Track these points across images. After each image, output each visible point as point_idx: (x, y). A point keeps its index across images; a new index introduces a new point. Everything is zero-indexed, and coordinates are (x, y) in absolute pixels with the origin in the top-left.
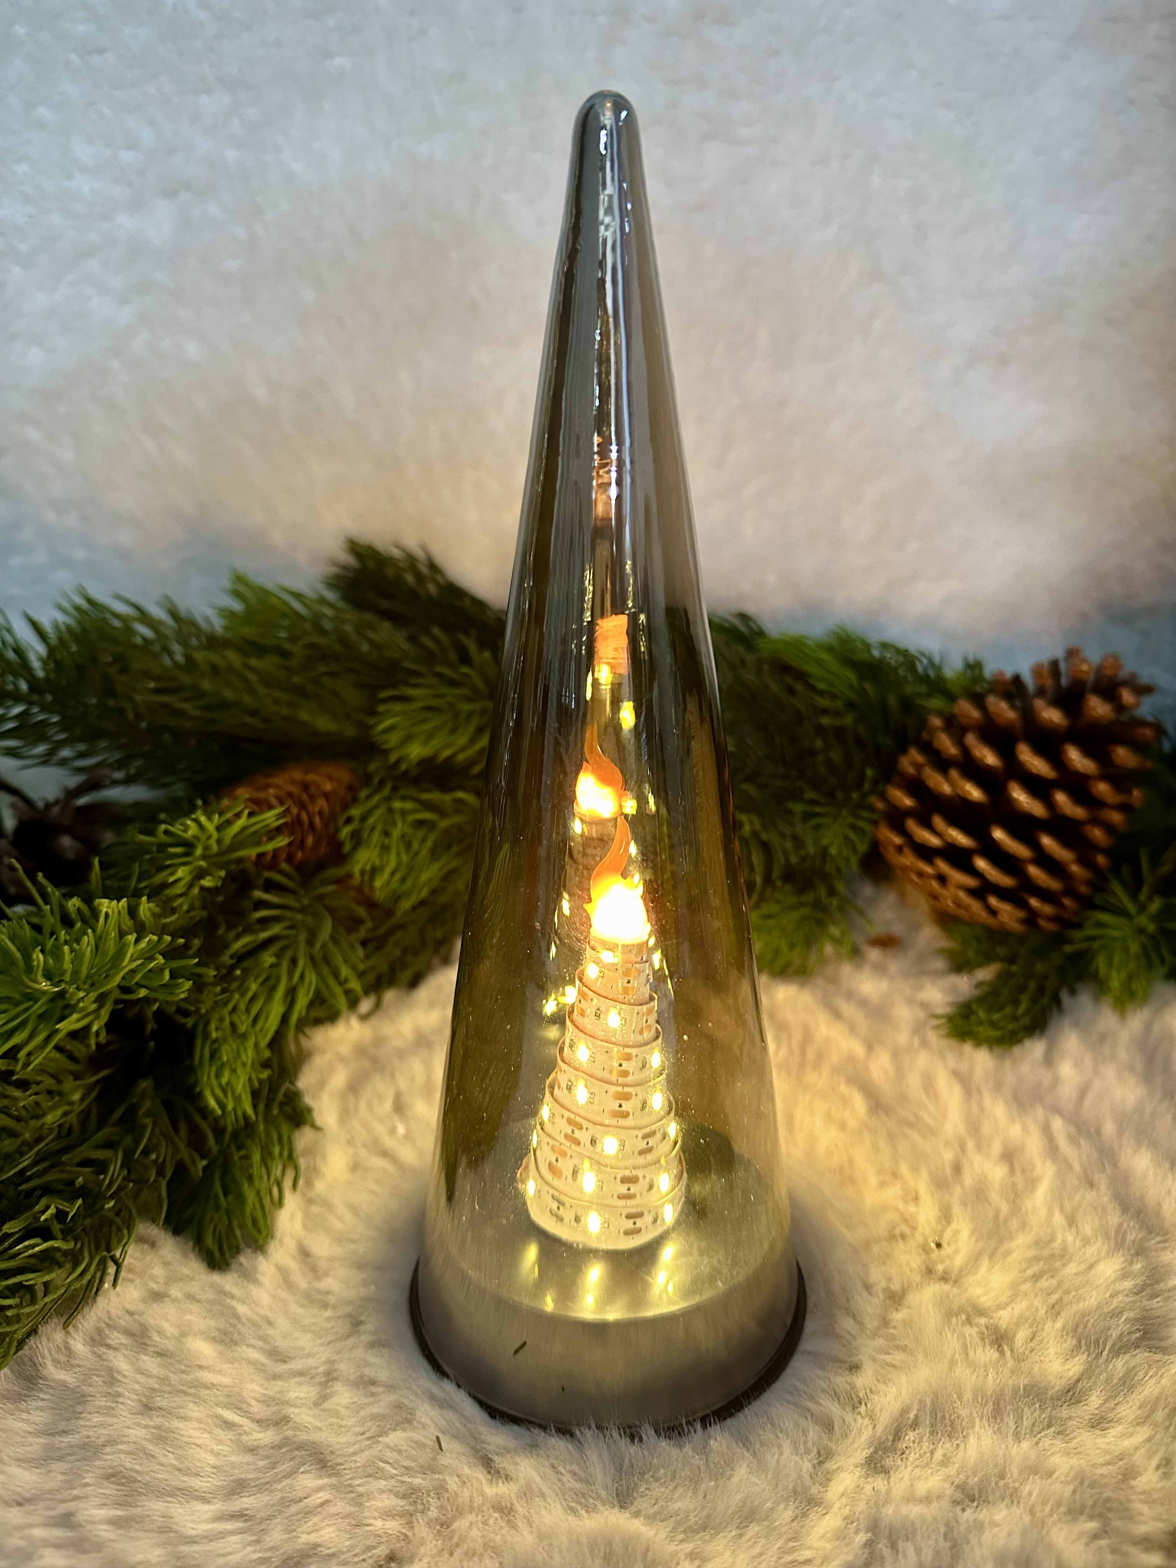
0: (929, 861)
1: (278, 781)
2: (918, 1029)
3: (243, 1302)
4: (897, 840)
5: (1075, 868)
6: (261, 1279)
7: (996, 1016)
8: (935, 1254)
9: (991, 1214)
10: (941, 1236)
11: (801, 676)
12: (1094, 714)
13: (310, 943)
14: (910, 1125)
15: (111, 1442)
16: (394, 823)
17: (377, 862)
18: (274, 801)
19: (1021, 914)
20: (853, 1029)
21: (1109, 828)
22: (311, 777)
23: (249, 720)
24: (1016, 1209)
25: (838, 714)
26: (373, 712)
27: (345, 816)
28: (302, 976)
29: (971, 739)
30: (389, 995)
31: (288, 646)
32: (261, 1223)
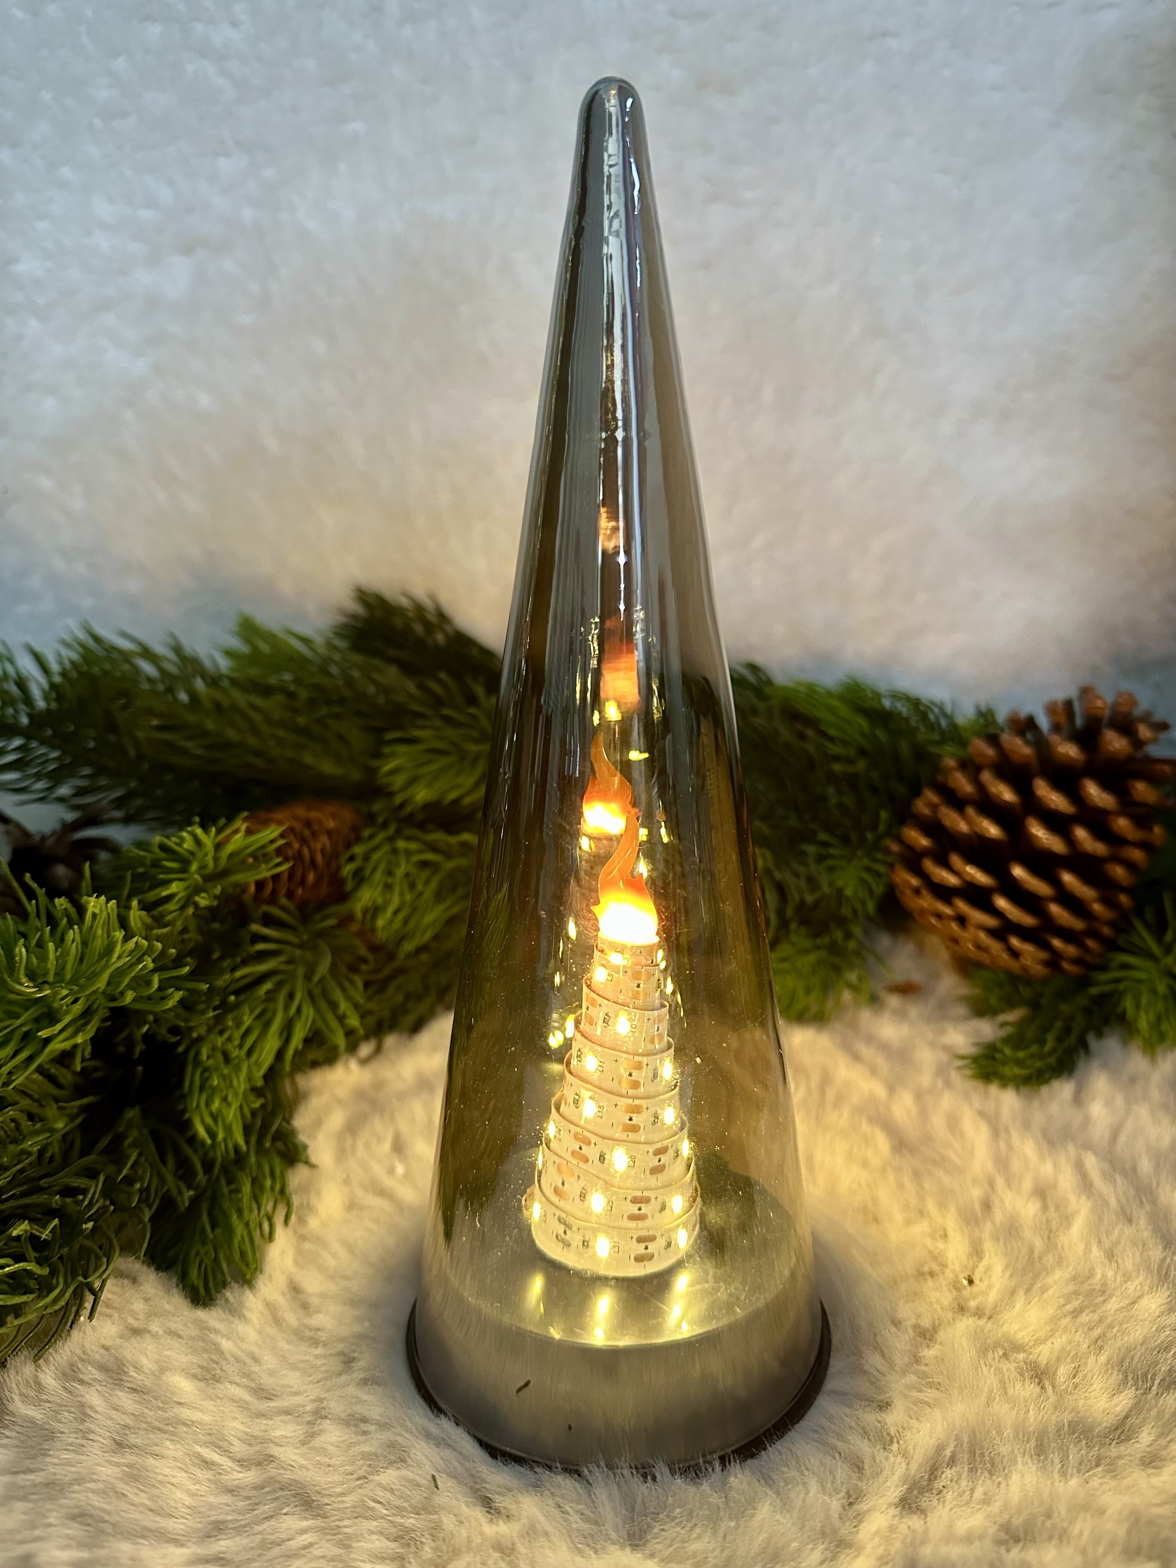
0: (949, 902)
1: (283, 816)
2: (941, 1071)
3: (228, 1338)
4: (915, 881)
5: (1097, 908)
6: (247, 1314)
7: (1021, 1055)
8: (968, 1291)
9: (1025, 1250)
10: (973, 1272)
11: (811, 722)
12: (1111, 748)
13: (308, 977)
14: (936, 1163)
15: (80, 1480)
16: (398, 864)
17: (380, 901)
19: (1043, 955)
20: (873, 1071)
21: (1130, 865)
22: (313, 815)
23: (252, 760)
24: (1052, 1245)
25: (850, 761)
26: (377, 755)
27: (347, 856)
28: (299, 1010)
29: (987, 777)
30: (390, 1040)
31: (293, 688)
32: (250, 1255)
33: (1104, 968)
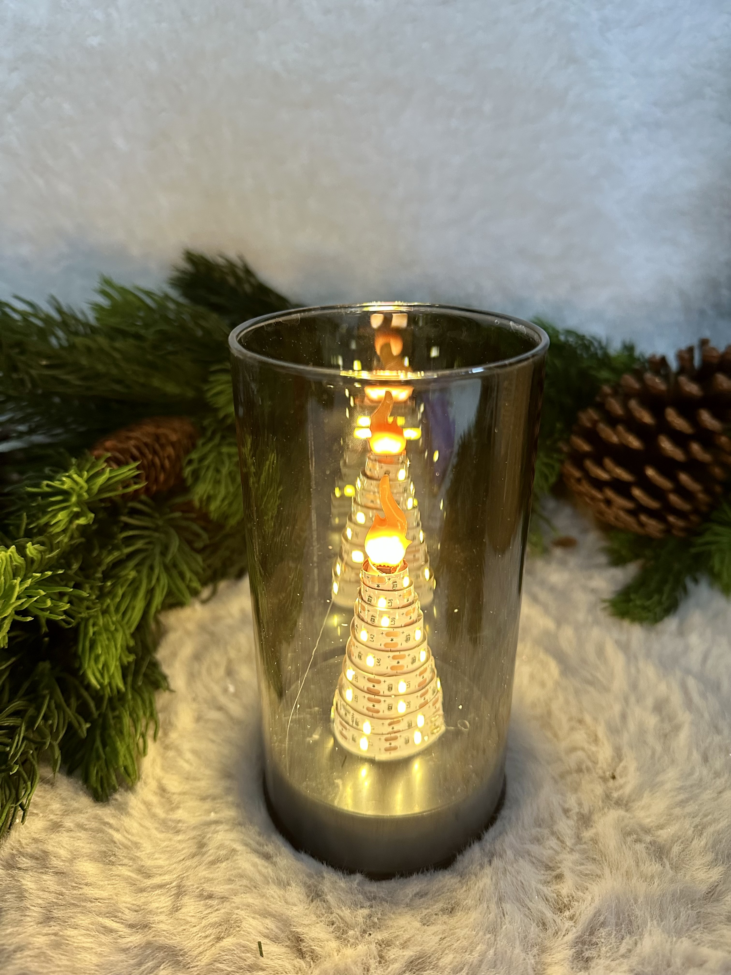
0: (600, 489)
1: (136, 434)
2: (591, 609)
3: (117, 830)
4: (577, 474)
5: (701, 496)
6: (131, 811)
7: (647, 603)
8: (611, 783)
9: (649, 753)
10: (615, 770)
12: (721, 387)
14: (591, 683)
16: (223, 462)
17: (212, 492)
18: (134, 450)
19: (661, 526)
20: (546, 610)
21: (725, 466)
22: (161, 431)
24: (667, 749)
26: (205, 381)
27: (187, 459)
28: (158, 579)
29: (633, 404)
30: (222, 585)
31: (142, 332)
32: (130, 769)
33: (699, 534)
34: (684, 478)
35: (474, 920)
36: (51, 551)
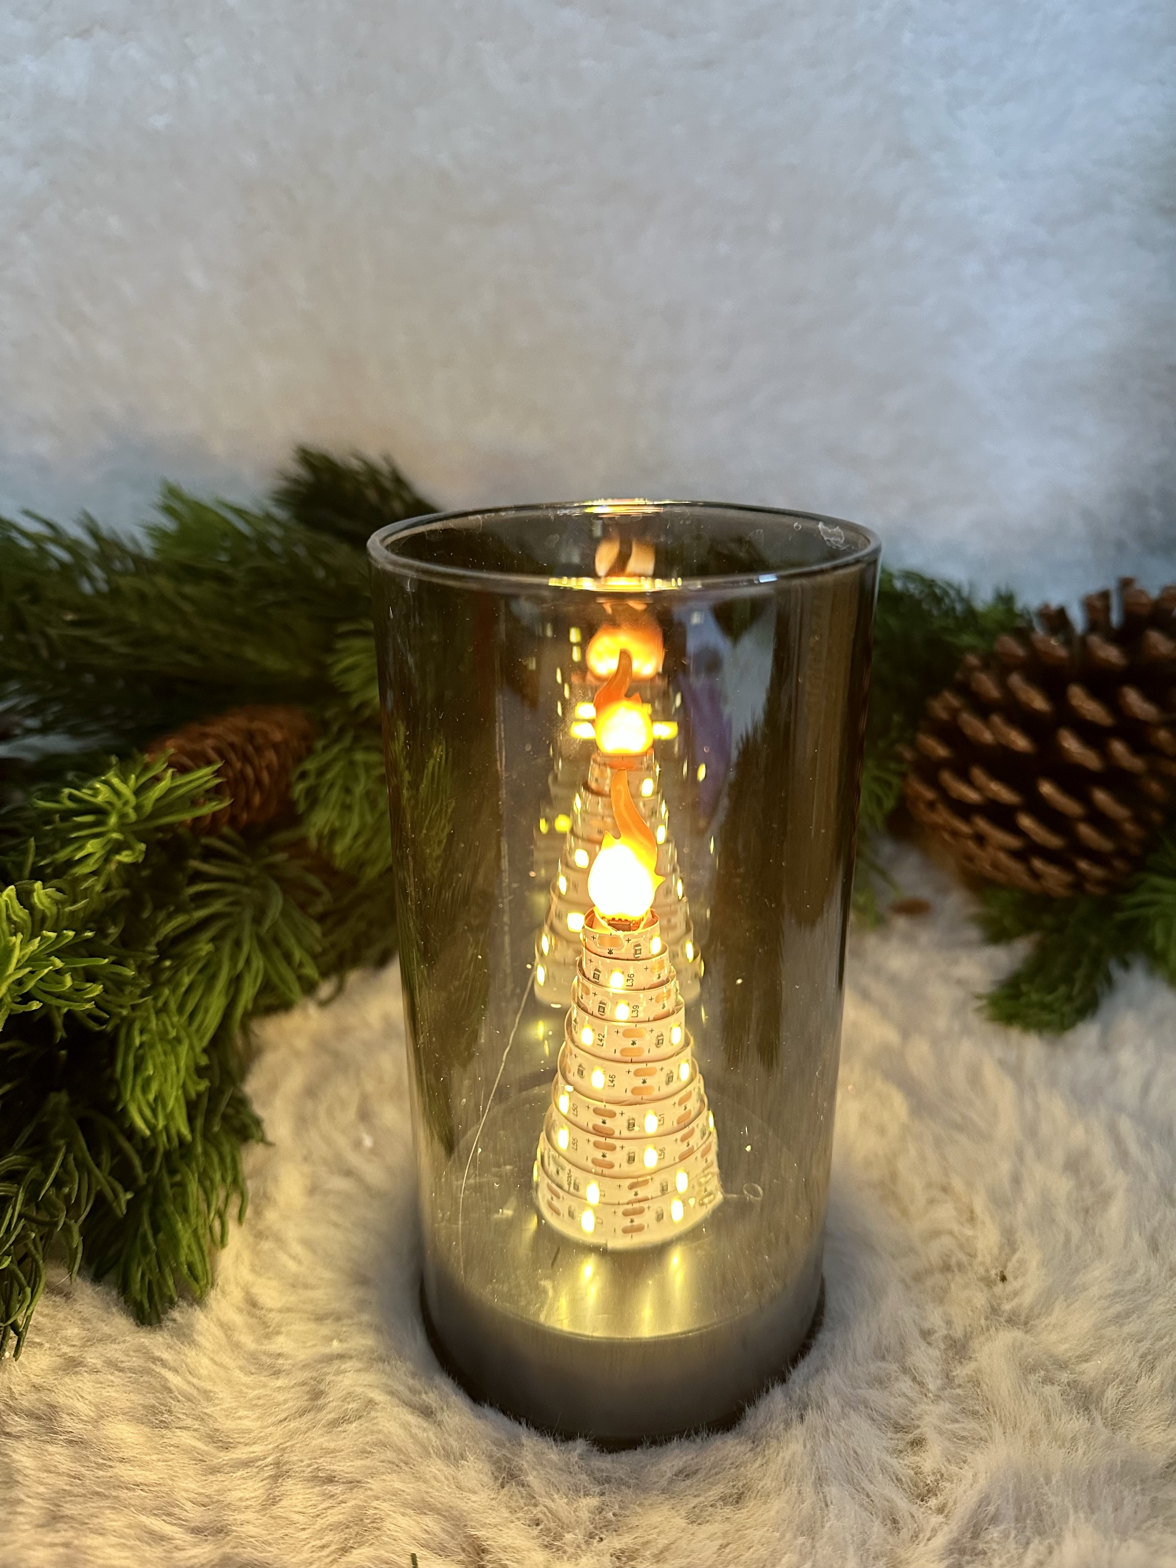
0: (966, 818)
1: (218, 729)
2: (958, 1012)
3: (176, 1371)
4: (929, 795)
5: (1129, 827)
6: (199, 1339)
8: (999, 1288)
9: (1061, 1238)
10: (1005, 1267)
12: (1156, 651)
13: (257, 921)
14: (959, 1128)
16: (356, 778)
17: (337, 824)
18: (213, 755)
19: (1066, 877)
20: (884, 1013)
21: (1166, 780)
22: (256, 725)
23: (186, 658)
24: (1089, 1232)
26: (329, 649)
27: (299, 771)
28: (248, 962)
29: (1016, 680)
30: (353, 977)
31: (229, 571)
32: (199, 1268)
33: (1129, 890)
34: (1101, 797)
35: (778, 1512)
36: (75, 902)
